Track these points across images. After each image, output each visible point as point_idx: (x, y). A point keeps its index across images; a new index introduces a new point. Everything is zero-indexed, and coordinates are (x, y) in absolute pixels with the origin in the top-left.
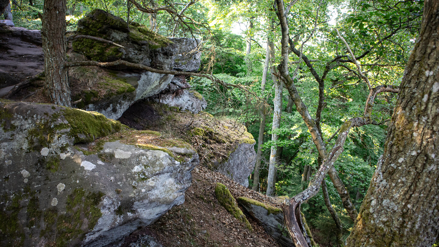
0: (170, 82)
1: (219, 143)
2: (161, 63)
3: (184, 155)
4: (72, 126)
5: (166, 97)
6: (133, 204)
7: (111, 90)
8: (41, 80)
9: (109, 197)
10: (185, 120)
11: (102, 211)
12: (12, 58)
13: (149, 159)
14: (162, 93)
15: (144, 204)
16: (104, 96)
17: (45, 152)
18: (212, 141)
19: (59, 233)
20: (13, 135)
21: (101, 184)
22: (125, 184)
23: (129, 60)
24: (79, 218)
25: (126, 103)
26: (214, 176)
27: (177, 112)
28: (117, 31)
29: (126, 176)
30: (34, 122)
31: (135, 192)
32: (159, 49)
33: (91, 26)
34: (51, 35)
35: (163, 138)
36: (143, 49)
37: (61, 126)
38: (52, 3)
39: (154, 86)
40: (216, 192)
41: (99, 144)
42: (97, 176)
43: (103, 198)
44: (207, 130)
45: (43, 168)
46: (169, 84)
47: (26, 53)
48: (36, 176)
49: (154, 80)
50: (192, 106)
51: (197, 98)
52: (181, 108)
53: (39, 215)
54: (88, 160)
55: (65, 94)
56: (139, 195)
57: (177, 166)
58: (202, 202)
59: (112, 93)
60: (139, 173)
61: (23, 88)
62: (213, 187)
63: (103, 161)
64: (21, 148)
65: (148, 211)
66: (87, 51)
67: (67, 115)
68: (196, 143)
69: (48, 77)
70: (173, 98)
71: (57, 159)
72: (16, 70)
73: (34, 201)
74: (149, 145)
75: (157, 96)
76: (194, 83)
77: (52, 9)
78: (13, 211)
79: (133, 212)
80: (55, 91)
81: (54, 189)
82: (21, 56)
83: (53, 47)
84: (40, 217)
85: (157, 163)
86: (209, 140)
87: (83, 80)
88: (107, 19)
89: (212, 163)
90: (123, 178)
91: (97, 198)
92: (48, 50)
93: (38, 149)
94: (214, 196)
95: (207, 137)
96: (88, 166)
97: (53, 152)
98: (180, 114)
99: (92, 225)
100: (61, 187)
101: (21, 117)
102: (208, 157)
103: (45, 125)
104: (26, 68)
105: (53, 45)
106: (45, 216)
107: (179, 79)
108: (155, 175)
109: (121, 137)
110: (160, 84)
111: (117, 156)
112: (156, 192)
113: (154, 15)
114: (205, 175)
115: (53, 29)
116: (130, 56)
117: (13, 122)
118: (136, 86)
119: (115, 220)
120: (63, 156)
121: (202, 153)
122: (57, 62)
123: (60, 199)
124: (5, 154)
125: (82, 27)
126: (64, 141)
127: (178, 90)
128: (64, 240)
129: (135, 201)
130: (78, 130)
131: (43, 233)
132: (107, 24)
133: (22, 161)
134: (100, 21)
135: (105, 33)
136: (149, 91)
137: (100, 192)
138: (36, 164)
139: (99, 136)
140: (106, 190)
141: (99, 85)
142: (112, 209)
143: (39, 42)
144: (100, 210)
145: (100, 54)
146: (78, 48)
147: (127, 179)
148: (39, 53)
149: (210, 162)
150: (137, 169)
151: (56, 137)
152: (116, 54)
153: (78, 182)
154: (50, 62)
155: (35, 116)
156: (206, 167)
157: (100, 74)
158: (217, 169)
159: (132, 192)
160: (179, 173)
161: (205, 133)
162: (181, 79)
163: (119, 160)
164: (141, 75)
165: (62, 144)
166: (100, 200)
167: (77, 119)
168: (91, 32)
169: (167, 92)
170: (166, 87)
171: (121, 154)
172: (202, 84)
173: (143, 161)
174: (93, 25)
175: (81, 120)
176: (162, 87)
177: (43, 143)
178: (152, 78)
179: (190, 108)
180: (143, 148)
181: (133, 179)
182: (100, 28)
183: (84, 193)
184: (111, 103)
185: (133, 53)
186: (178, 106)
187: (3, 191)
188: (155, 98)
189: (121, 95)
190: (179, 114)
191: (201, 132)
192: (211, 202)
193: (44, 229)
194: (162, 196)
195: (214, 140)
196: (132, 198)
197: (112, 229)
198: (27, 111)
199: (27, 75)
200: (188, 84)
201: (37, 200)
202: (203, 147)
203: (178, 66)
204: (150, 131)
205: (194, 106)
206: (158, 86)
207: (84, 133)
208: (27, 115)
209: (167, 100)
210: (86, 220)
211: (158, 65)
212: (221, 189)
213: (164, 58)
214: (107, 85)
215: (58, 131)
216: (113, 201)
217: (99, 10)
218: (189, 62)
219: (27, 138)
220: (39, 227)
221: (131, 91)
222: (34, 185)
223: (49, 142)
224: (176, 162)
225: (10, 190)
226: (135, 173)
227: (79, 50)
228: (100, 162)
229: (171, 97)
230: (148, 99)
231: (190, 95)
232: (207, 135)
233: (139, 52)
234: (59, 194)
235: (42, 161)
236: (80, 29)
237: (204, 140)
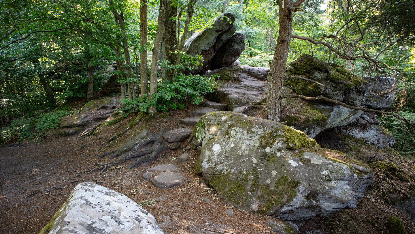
0: (359, 116)
1: (401, 181)
2: (353, 99)
3: (362, 171)
4: (286, 137)
5: (353, 129)
6: (318, 195)
7: (309, 117)
8: (261, 104)
9: (303, 186)
10: (369, 153)
11: (297, 194)
12: (243, 88)
13: (335, 168)
14: (350, 125)
15: (326, 198)
16: (303, 121)
17: (268, 150)
18: (394, 177)
19: (268, 200)
20: (251, 137)
21: (300, 176)
22: (314, 180)
23: (326, 95)
24: (282, 194)
25: (319, 129)
26: (391, 210)
27: (362, 144)
28: (319, 72)
29: (316, 176)
30: (264, 131)
31: (321, 187)
32: (353, 87)
33: (299, 67)
34: (275, 75)
35: (347, 157)
36: (338, 87)
37: (280, 136)
38: (280, 55)
39: (344, 118)
40: (388, 223)
41: (301, 152)
42: (298, 171)
43: (300, 185)
44: (391, 165)
45: (265, 159)
46: (358, 118)
47: (251, 84)
48: (260, 163)
49: (345, 113)
50: (378, 141)
51: (385, 134)
52: (366, 141)
53: (258, 186)
54: (293, 160)
55: (277, 116)
56: (323, 190)
57: (354, 177)
58: (373, 227)
59: (309, 120)
60: (325, 176)
61: (250, 109)
62: (387, 218)
63: (303, 163)
64: (255, 145)
65: (327, 204)
66: (293, 86)
67: (284, 130)
68: (377, 175)
69: (267, 103)
70: (359, 131)
71: (274, 156)
72: (245, 96)
73: (257, 178)
74: (336, 159)
75: (345, 127)
76: (385, 120)
77: (278, 59)
78: (243, 181)
79: (316, 201)
80: (270, 113)
81: (269, 173)
82: (248, 86)
83: (275, 84)
84: (258, 188)
85: (340, 172)
86: (391, 175)
87: (289, 108)
88: (312, 62)
89: (390, 198)
90: (314, 177)
91: (296, 184)
92: (271, 85)
93: (264, 147)
94: (386, 227)
95: (389, 173)
96: (293, 163)
97: (273, 151)
98: (365, 146)
99: (289, 200)
100: (274, 173)
101: (258, 127)
102: (387, 191)
103: (271, 133)
104: (251, 95)
105: (275, 82)
106: (261, 188)
107: (368, 115)
108: (337, 180)
109: (316, 151)
110: (349, 117)
111: (312, 162)
112: (336, 192)
113: (352, 62)
114: (380, 206)
115: (277, 71)
116: (327, 91)
117: (252, 129)
118: (329, 117)
119: (304, 202)
120: (279, 154)
121: (381, 185)
122: (275, 94)
123: (272, 180)
124: (245, 147)
125: (292, 68)
126: (280, 145)
127: (366, 124)
128: (270, 205)
129: (319, 194)
130: (289, 140)
131: (258, 198)
132: (311, 66)
133: (254, 153)
134: (306, 63)
135: (309, 73)
136: (338, 122)
137: (298, 181)
138: (262, 156)
139: (301, 147)
140: (302, 180)
141: (300, 113)
142: (304, 194)
143: (259, 77)
144: (296, 192)
145: (303, 89)
146: (287, 83)
147: (316, 177)
148: (259, 85)
149: (389, 196)
150: (325, 172)
151: (276, 142)
152: (316, 90)
153: (285, 172)
154: (271, 93)
155: (266, 127)
156: (383, 199)
157: (301, 104)
158: (395, 205)
159: (319, 187)
160: (355, 183)
161: (387, 168)
162: (370, 115)
163: (313, 165)
164: (334, 108)
165: (279, 147)
166: (298, 186)
167: (290, 133)
168: (299, 72)
169: (355, 124)
170: (355, 120)
171: (315, 161)
172: (393, 122)
173: (330, 168)
174: (301, 66)
175: (292, 134)
176: (350, 119)
177: (268, 144)
178: (343, 111)
179: (376, 142)
180: (331, 160)
181: (321, 179)
182: (306, 69)
183: (288, 179)
184: (307, 127)
185: (330, 90)
186: (363, 139)
187: (240, 168)
188: (342, 129)
189: (316, 122)
190: (363, 146)
191: (384, 166)
192: (381, 230)
193: (260, 196)
194: (340, 196)
195: (397, 177)
196: (318, 190)
197: (300, 208)
198: (262, 123)
199: (251, 100)
200: (377, 120)
201: (259, 178)
202: (383, 180)
203: (369, 103)
204: (337, 151)
205: (381, 141)
206: (347, 119)
207: (293, 143)
208: (261, 126)
209: (353, 132)
210: (286, 196)
211: (350, 100)
212: (395, 222)
213: (356, 95)
214: (306, 113)
215: (278, 139)
216: (306, 189)
217: (307, 55)
218: (381, 100)
219: (259, 140)
220: (257, 193)
221: (324, 120)
222: (258, 168)
223: (272, 144)
224: (355, 175)
225: (244, 169)
226: (323, 175)
227: (288, 84)
228: (300, 163)
229: (358, 129)
230: (336, 129)
231: (378, 130)
232: (389, 170)
233: (335, 89)
234: (272, 177)
235: (265, 155)
236: (291, 69)
237: (385, 175)
